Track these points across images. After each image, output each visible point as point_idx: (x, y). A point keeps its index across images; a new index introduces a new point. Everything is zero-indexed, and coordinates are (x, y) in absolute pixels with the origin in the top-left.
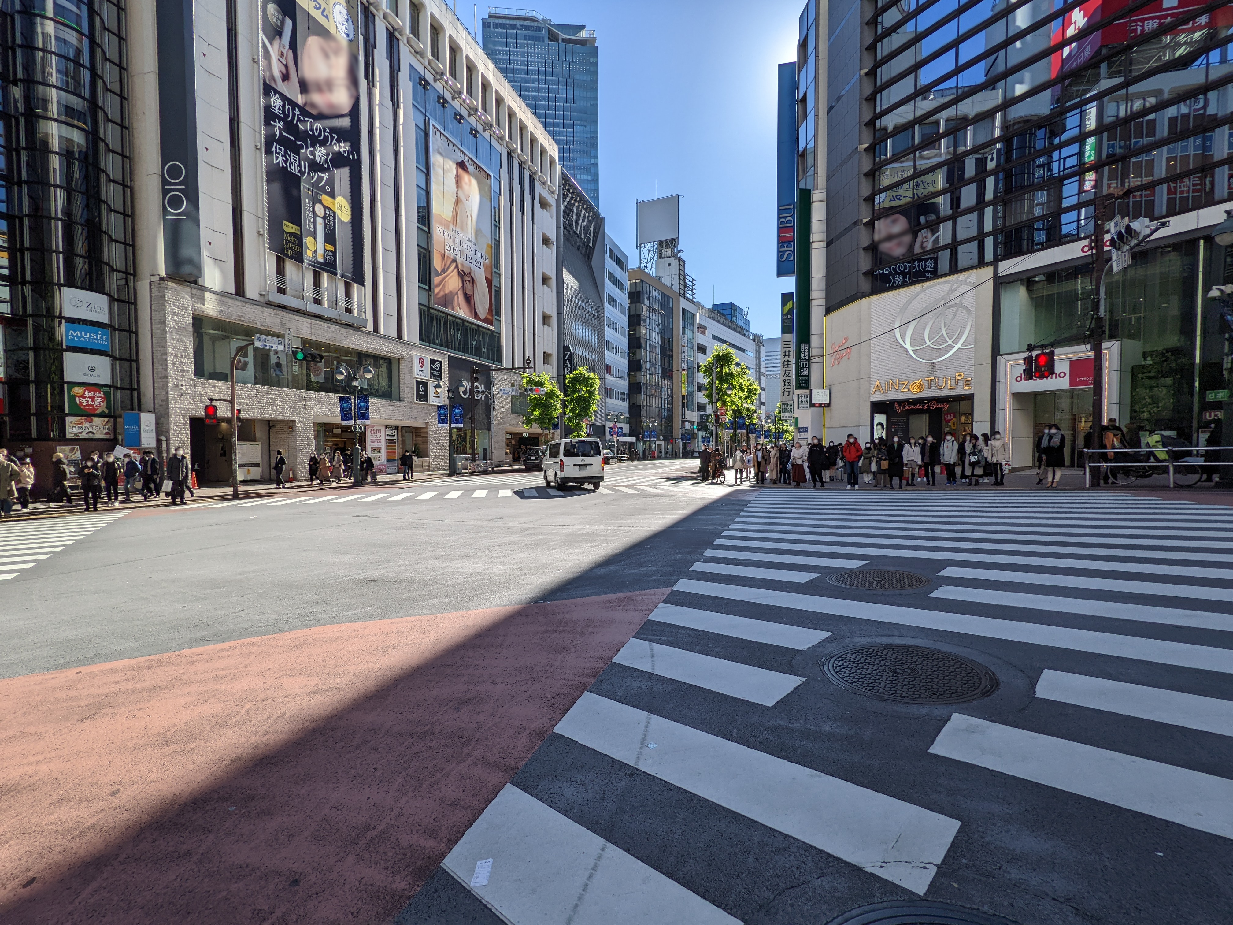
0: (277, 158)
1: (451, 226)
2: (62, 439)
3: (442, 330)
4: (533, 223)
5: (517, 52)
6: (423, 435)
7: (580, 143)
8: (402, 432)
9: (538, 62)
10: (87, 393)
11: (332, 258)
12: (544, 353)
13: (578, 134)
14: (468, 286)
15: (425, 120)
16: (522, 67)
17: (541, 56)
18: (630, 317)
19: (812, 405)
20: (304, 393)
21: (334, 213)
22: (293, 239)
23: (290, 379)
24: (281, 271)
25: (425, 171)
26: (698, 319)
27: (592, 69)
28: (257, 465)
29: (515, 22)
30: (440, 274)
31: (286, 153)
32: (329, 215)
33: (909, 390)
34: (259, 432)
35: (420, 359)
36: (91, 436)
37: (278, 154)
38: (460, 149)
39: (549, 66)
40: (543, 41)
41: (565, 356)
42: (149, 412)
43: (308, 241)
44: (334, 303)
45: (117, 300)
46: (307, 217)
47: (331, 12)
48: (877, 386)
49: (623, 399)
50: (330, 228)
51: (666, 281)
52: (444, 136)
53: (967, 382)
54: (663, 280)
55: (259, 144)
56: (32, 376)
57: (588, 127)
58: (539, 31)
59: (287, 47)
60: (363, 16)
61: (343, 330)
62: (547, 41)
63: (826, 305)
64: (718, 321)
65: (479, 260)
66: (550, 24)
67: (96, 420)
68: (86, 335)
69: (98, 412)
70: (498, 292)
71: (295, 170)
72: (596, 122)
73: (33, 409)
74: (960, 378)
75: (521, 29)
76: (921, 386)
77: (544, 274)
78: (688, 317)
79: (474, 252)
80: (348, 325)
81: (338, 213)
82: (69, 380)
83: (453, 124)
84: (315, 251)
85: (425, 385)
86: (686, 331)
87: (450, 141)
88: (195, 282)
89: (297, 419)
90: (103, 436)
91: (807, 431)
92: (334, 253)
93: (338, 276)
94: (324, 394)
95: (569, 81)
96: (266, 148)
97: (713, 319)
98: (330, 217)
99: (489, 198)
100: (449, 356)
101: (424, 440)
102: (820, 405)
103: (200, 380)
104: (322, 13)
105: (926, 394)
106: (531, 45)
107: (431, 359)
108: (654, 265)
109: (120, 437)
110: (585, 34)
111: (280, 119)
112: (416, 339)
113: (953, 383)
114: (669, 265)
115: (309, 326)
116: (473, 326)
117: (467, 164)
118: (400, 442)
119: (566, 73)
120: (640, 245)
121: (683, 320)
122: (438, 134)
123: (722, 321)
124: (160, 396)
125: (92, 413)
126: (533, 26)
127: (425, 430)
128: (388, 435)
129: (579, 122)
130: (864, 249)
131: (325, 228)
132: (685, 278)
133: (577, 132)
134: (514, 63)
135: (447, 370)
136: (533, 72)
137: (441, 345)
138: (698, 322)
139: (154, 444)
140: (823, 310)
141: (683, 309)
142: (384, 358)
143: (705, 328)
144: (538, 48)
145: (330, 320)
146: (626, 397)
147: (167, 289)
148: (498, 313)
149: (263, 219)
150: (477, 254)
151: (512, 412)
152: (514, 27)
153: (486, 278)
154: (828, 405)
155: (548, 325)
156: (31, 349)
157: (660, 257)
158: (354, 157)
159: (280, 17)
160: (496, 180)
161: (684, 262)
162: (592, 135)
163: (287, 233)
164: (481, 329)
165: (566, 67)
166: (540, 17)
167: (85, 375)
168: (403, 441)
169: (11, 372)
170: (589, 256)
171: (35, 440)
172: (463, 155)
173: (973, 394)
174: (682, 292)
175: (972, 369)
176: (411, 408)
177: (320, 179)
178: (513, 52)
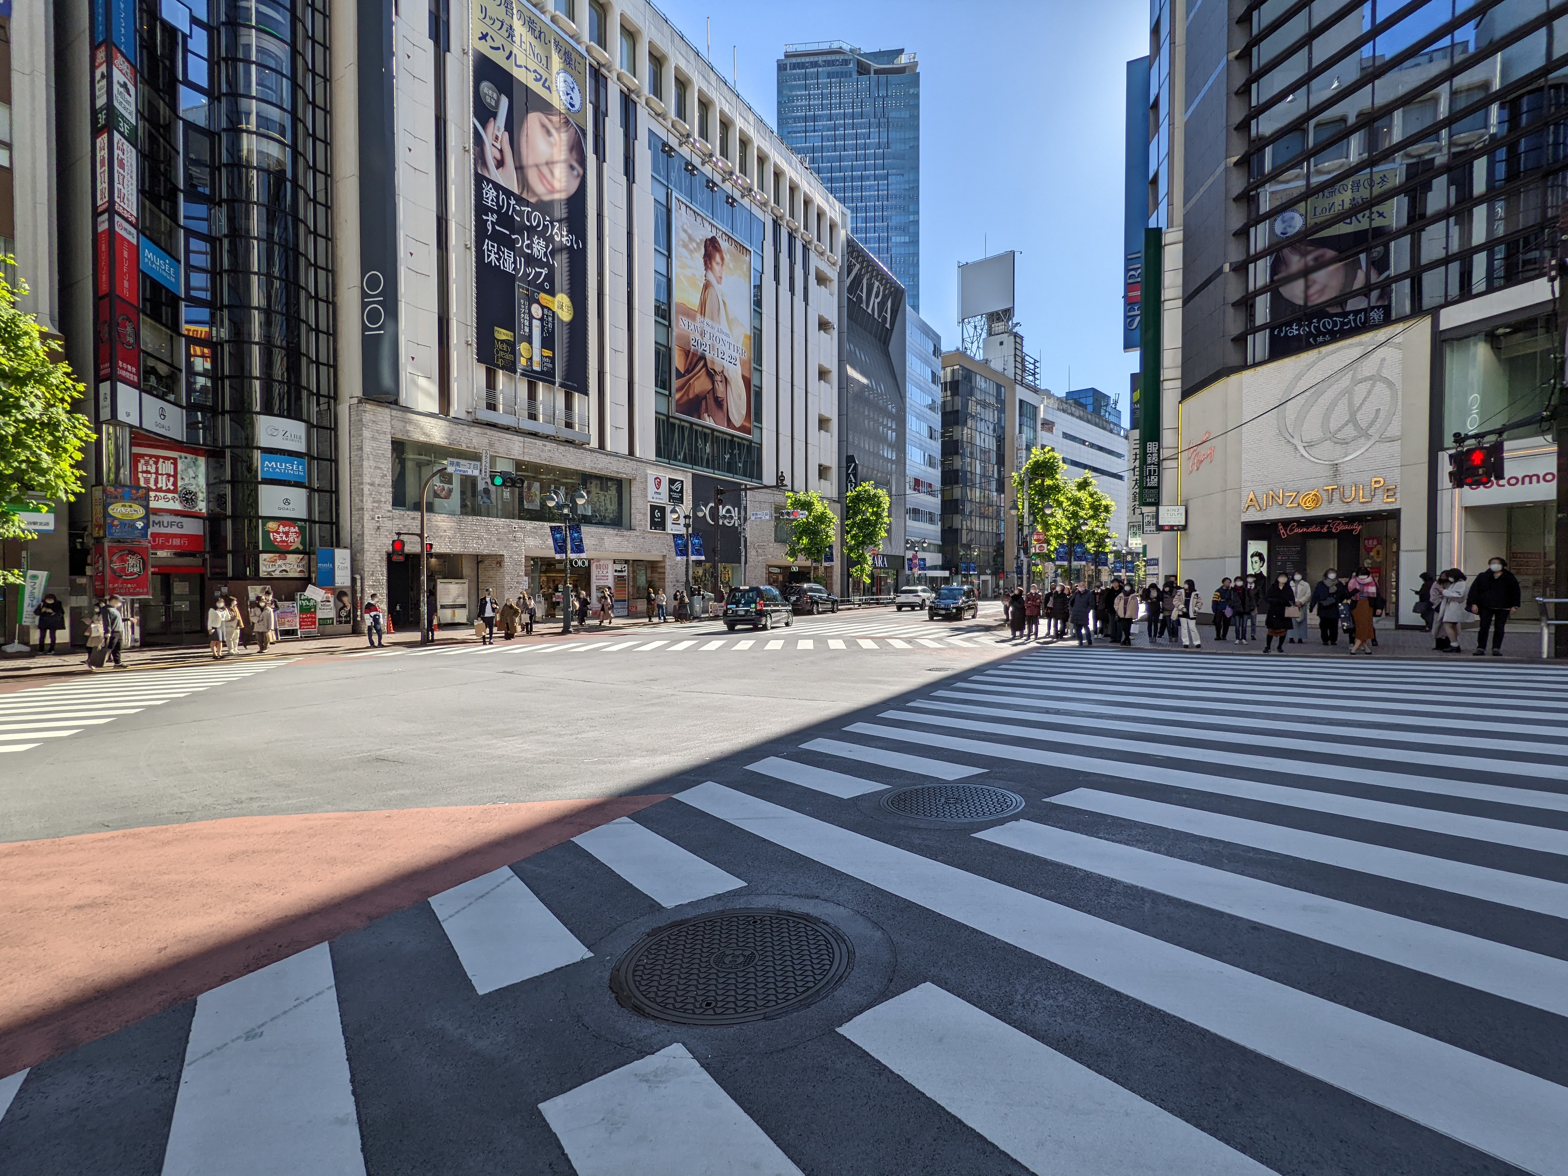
0: (489, 256)
1: (698, 316)
2: (257, 579)
3: (686, 443)
4: (807, 304)
5: (818, 94)
6: (659, 570)
7: (896, 198)
8: (633, 567)
9: (844, 103)
10: (281, 529)
11: (551, 366)
12: (820, 466)
13: (894, 186)
14: (720, 388)
15: (667, 193)
16: (824, 112)
17: (849, 96)
18: (944, 415)
19: (1160, 528)
20: (516, 523)
21: (554, 313)
22: (505, 346)
23: (500, 507)
24: (491, 384)
25: (666, 253)
26: (1042, 413)
27: (912, 103)
28: (463, 606)
29: (816, 59)
30: (684, 376)
31: (499, 249)
32: (547, 316)
33: (1299, 504)
34: (467, 569)
35: (656, 479)
36: (284, 575)
37: (491, 251)
38: (710, 223)
39: (857, 106)
40: (851, 76)
41: (848, 468)
42: (345, 547)
43: (523, 347)
44: (552, 419)
45: (318, 427)
46: (522, 320)
47: (554, 82)
48: (1251, 500)
49: (931, 521)
50: (548, 330)
51: (996, 365)
52: (691, 209)
53: (1390, 491)
54: (993, 365)
55: (468, 243)
56: (229, 512)
57: (906, 176)
58: (846, 65)
59: (502, 129)
60: (593, 81)
61: (562, 448)
62: (855, 75)
63: (1182, 387)
64: (1072, 414)
65: (734, 354)
66: (860, 55)
67: (289, 556)
68: (281, 465)
69: (292, 548)
70: (759, 394)
71: (509, 268)
72: (916, 169)
73: (230, 546)
74: (1378, 486)
75: (824, 66)
76: (1317, 499)
77: (820, 367)
78: (1028, 411)
79: (727, 345)
80: (569, 442)
81: (559, 312)
82: (264, 515)
83: (703, 195)
84: (531, 359)
85: (662, 510)
86: (1025, 428)
87: (698, 214)
88: (396, 402)
89: (505, 553)
90: (297, 575)
91: (1157, 564)
92: (552, 360)
93: (557, 385)
94: (537, 523)
95: (882, 121)
96: (476, 247)
97: (1064, 411)
98: (548, 317)
99: (748, 279)
100: (693, 474)
101: (661, 576)
102: (1172, 528)
103: (397, 512)
104: (543, 85)
105: (1324, 510)
106: (835, 83)
107: (670, 479)
108: (981, 346)
109: (313, 575)
110: (903, 60)
111: (493, 211)
112: (652, 456)
113: (1367, 493)
114: (1001, 343)
115: (521, 445)
116: (726, 436)
117: (719, 240)
118: (631, 580)
119: (879, 110)
120: (963, 320)
121: (1020, 415)
122: (684, 207)
123: (1077, 414)
124: (357, 530)
125: (286, 549)
126: (838, 60)
127: (662, 565)
128: (616, 571)
129: (894, 171)
130: (1233, 305)
131: (543, 331)
132: (1023, 359)
133: (892, 183)
134: (814, 109)
135: (690, 491)
136: (837, 116)
137: (685, 461)
138: (1042, 416)
139: (348, 583)
140: (1178, 393)
141: (1021, 401)
142: (611, 479)
143: (1053, 424)
144: (844, 86)
145: (546, 437)
146: (937, 518)
147: (365, 411)
148: (759, 418)
149: (471, 326)
150: (732, 348)
151: (775, 541)
152: (815, 64)
153: (744, 377)
154: (1185, 528)
155: (827, 431)
156: (228, 482)
157: (990, 334)
158: (578, 246)
159: (495, 96)
160: (757, 256)
161: (1022, 338)
162: (911, 185)
163: (498, 340)
164: (735, 439)
165: (879, 104)
166: (846, 47)
167: (280, 509)
168: (634, 578)
169: (212, 507)
170: (885, 340)
171: (231, 579)
172: (714, 230)
173: (1399, 510)
174: (1019, 378)
175: (1397, 471)
176: (644, 538)
177: (539, 274)
178: (814, 95)
